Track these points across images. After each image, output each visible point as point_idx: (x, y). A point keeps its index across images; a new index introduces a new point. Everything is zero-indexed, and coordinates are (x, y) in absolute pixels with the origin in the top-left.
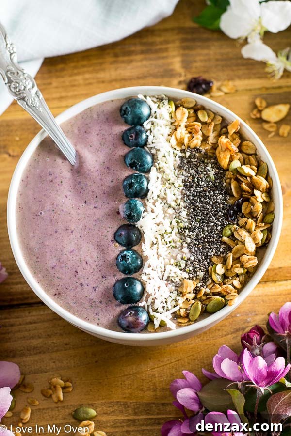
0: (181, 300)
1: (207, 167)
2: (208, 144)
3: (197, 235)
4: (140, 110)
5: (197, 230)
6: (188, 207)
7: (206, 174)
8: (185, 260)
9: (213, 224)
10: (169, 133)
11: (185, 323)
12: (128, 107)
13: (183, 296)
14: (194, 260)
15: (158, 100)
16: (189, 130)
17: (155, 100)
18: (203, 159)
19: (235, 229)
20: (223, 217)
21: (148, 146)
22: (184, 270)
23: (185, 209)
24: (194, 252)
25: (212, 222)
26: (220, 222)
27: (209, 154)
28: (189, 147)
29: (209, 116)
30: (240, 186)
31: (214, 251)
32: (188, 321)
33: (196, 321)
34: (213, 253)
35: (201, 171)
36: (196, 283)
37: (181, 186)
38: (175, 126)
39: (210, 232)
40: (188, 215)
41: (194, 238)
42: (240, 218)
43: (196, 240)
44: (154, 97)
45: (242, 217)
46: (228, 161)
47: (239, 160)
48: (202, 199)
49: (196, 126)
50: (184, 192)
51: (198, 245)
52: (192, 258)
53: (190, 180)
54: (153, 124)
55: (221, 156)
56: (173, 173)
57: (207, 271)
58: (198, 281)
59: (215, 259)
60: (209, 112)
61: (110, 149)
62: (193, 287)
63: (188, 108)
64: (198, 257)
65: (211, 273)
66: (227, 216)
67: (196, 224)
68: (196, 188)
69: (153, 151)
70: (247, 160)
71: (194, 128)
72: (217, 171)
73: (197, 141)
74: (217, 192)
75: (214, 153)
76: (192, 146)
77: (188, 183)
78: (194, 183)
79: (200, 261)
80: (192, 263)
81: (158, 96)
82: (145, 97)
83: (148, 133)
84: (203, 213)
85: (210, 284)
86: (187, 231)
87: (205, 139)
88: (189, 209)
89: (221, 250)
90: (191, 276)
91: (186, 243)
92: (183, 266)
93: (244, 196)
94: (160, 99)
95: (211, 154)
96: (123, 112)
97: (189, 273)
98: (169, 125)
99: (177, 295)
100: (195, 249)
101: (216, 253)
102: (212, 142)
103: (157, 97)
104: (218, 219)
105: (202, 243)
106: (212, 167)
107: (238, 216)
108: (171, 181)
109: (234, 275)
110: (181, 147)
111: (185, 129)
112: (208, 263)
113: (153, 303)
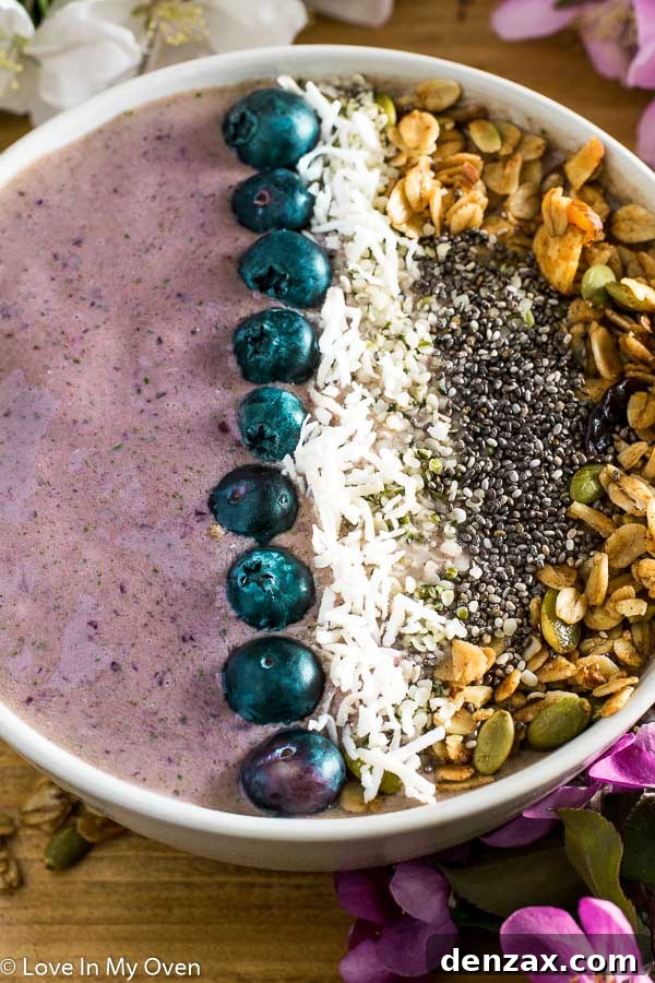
0: (447, 709)
1: (509, 288)
2: (506, 219)
3: (487, 498)
4: (288, 119)
5: (486, 482)
6: (454, 410)
7: (506, 309)
8: (454, 581)
9: (536, 462)
10: (382, 189)
11: (462, 781)
12: (249, 114)
13: (452, 695)
14: (482, 580)
15: (342, 93)
16: (444, 177)
17: (332, 93)
18: (493, 264)
19: (609, 476)
20: (570, 441)
21: (315, 229)
22: (449, 612)
23: (443, 417)
24: (479, 554)
25: (534, 457)
26: (560, 455)
27: (511, 249)
28: (445, 228)
29: (503, 139)
30: (617, 346)
31: (546, 548)
32: (473, 776)
33: (498, 774)
34: (542, 556)
35: (490, 300)
36: (492, 652)
37: (427, 344)
38: (397, 168)
39: (530, 489)
40: (452, 435)
41: (477, 507)
42: (623, 444)
43: (485, 514)
44: (328, 83)
45: (630, 442)
46: (574, 264)
47: (609, 264)
48: (499, 385)
49: (466, 165)
50: (438, 362)
51: (492, 530)
52: (476, 573)
53: (454, 325)
54: (327, 164)
55: (553, 253)
56: (398, 304)
57: (526, 614)
58: (500, 647)
59: (549, 576)
60: (505, 126)
61: (191, 240)
62: (483, 667)
63: (437, 114)
64: (493, 570)
65: (539, 620)
66: (581, 437)
67: (482, 463)
68: (475, 350)
69: (332, 243)
70: (633, 267)
71: (460, 173)
72: (541, 298)
73: (471, 207)
74: (546, 362)
75: (528, 248)
76: (456, 223)
77: (449, 336)
78: (470, 334)
79: (501, 580)
80: (475, 588)
81: (340, 78)
82: (301, 83)
83: (313, 189)
84: (504, 429)
85: (537, 656)
86: (455, 484)
87: (496, 205)
88: (455, 414)
89: (570, 545)
90: (476, 630)
91: (454, 524)
92: (447, 598)
93: (631, 374)
94: (346, 91)
95: (516, 249)
96: (232, 129)
97: (468, 621)
98: (378, 165)
99: (434, 690)
100: (482, 545)
101: (553, 555)
102: (518, 214)
103: (337, 83)
104: (554, 448)
105: (506, 523)
106: (525, 289)
107: (615, 436)
108: (393, 331)
109: (613, 624)
110: (420, 228)
111: (433, 174)
112: (529, 588)
113: (353, 718)
